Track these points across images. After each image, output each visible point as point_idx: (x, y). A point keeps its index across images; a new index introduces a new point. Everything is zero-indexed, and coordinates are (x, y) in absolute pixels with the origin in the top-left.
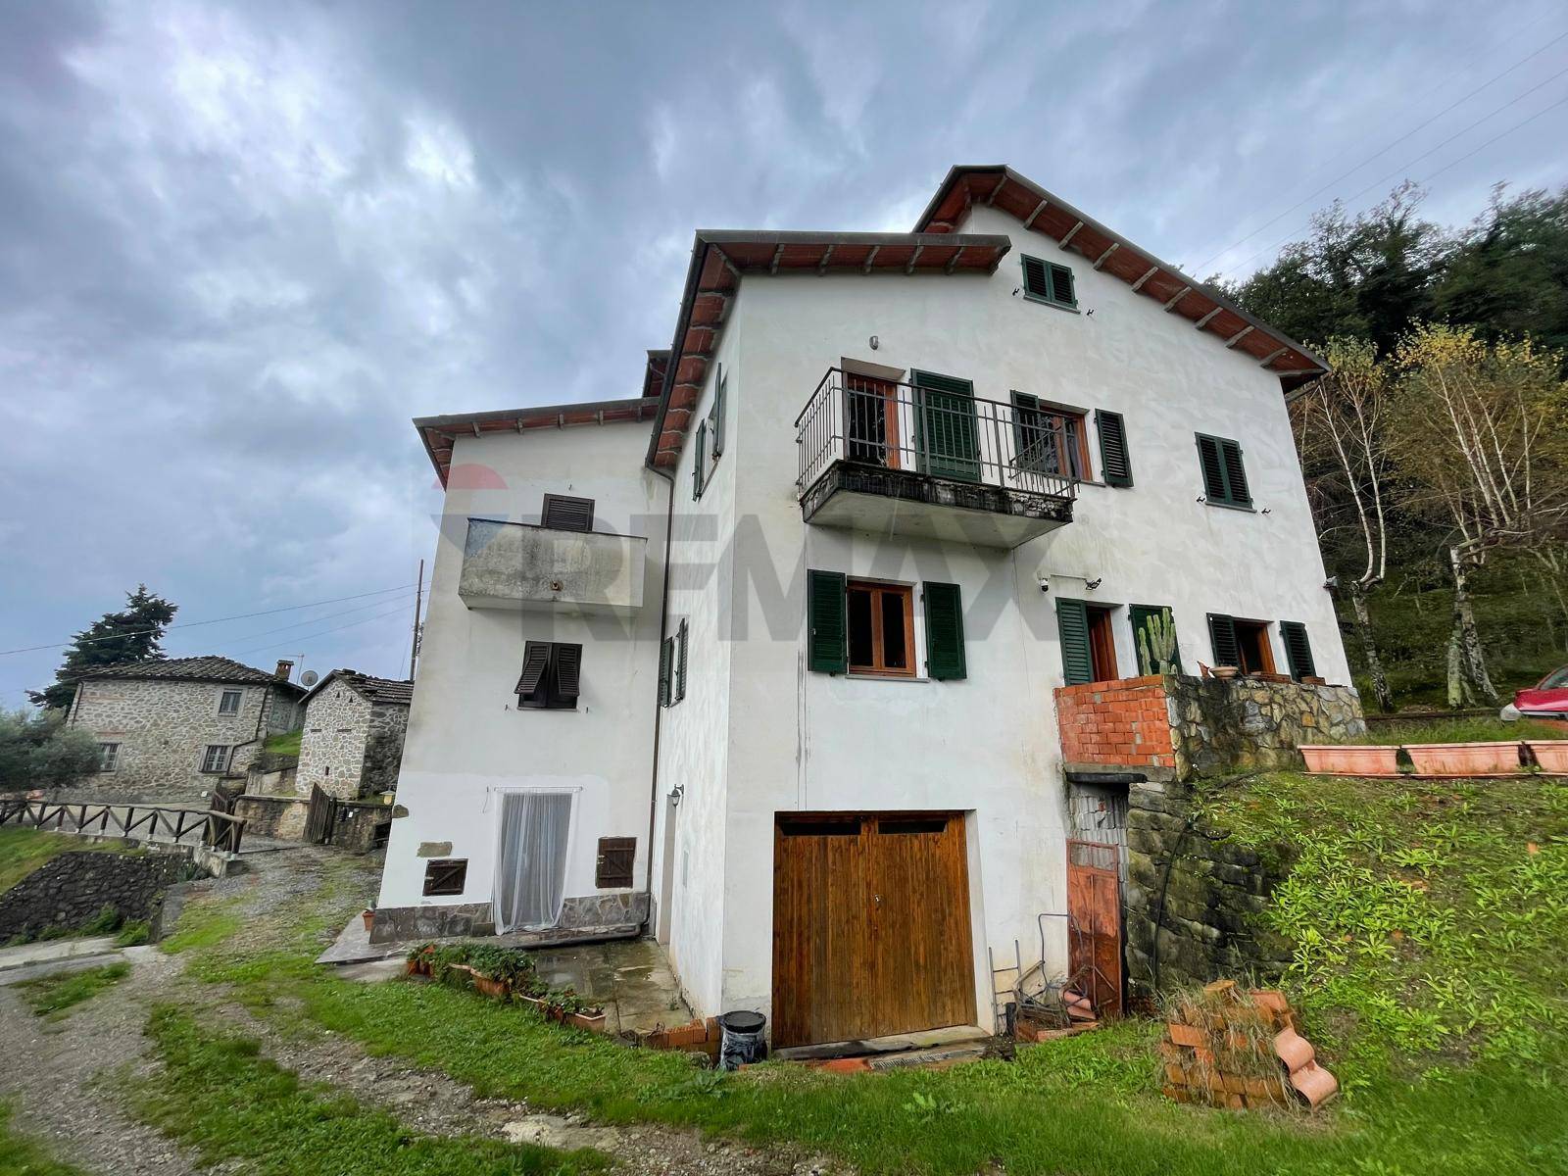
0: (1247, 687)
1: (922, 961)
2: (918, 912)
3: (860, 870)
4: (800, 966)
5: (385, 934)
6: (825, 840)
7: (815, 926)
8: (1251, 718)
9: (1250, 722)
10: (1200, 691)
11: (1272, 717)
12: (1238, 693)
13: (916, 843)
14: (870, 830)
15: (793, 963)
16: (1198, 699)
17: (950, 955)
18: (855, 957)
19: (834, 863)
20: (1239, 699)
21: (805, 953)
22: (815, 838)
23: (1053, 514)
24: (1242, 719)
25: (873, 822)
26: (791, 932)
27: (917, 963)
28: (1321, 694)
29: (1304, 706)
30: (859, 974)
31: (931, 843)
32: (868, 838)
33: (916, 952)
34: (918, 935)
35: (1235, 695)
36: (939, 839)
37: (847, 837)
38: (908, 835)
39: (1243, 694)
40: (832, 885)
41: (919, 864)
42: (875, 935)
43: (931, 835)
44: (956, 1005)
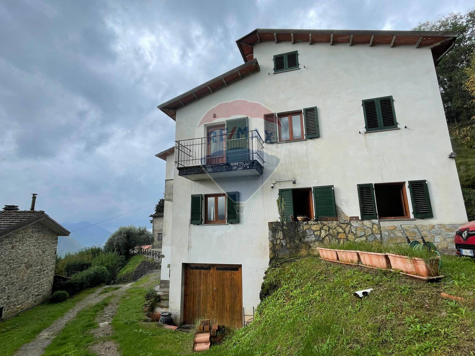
0: (309, 224)
1: (228, 309)
2: (227, 294)
3: (210, 280)
4: (193, 304)
5: (162, 286)
6: (201, 271)
7: (197, 294)
8: (309, 236)
9: (308, 238)
10: (284, 227)
11: (320, 236)
12: (303, 227)
13: (228, 274)
14: (214, 269)
15: (192, 304)
16: (283, 231)
17: (237, 308)
18: (208, 304)
19: (203, 278)
20: (303, 229)
21: (195, 301)
22: (198, 270)
23: (248, 167)
24: (304, 237)
25: (215, 267)
26: (191, 295)
27: (227, 309)
28: (352, 224)
29: (340, 230)
30: (209, 309)
31: (233, 274)
32: (213, 271)
33: (226, 306)
34: (227, 301)
35: (301, 228)
36: (235, 273)
37: (207, 271)
38: (225, 271)
39: (306, 227)
40: (202, 284)
41: (229, 280)
42: (214, 299)
43: (233, 271)
44: (239, 323)
